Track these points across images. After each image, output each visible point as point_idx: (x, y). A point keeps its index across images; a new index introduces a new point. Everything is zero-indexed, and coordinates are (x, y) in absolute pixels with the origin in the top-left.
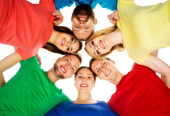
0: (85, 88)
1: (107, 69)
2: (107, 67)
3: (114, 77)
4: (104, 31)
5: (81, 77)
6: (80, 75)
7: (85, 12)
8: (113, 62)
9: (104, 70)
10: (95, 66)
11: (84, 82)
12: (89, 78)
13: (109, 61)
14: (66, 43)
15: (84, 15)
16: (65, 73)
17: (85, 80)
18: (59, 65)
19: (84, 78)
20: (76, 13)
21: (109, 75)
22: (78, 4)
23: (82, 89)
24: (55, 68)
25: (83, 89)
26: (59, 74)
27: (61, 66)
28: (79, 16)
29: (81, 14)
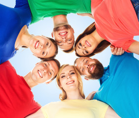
0: (34, 45)
1: (45, 75)
2: (47, 75)
3: (34, 78)
4: (81, 85)
5: (47, 44)
6: (49, 45)
7: (96, 72)
8: (48, 83)
9: (45, 71)
10: (52, 64)
11: (40, 46)
12: (43, 53)
13: (51, 79)
14: (86, 46)
15: (94, 71)
16: (59, 34)
17: (42, 47)
18: (69, 31)
19: (44, 47)
21: (37, 74)
23: (34, 41)
24: (67, 27)
25: (33, 43)
26: (60, 28)
27: (67, 33)
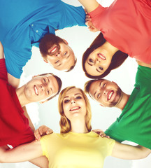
20: (45, 52)
22: (38, 43)
28: (49, 51)
29: (50, 48)
